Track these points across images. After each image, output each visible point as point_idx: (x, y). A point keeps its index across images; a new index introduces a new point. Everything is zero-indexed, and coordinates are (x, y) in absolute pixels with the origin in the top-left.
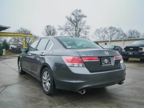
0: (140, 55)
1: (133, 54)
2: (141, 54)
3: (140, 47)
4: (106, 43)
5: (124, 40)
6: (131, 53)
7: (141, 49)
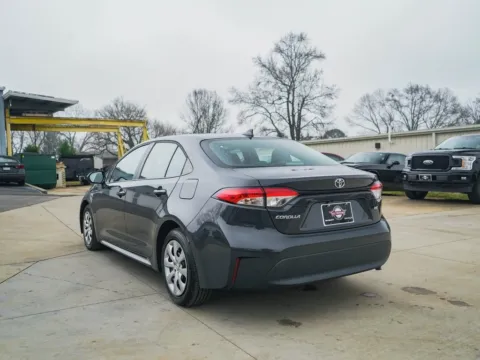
0: (454, 182)
1: (434, 177)
2: (459, 177)
3: (454, 157)
4: (379, 142)
5: (438, 134)
6: (425, 177)
7: (458, 163)
